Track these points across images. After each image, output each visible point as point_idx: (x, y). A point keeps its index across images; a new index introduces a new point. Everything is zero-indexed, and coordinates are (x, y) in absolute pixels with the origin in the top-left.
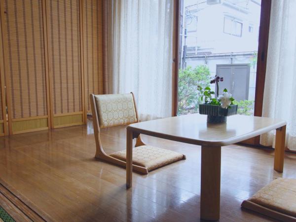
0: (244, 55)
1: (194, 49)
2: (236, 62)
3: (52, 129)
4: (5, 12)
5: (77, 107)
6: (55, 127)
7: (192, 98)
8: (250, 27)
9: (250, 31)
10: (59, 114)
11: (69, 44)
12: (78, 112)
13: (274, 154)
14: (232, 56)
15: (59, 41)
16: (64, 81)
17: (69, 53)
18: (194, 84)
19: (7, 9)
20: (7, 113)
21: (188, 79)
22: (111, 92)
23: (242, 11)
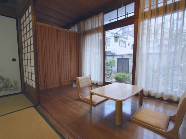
0: (127, 55)
1: (109, 52)
2: (124, 57)
3: (61, 86)
4: (46, 47)
5: (70, 78)
6: (62, 85)
7: (109, 71)
8: (129, 44)
9: (129, 45)
10: (63, 80)
11: (67, 56)
12: (70, 80)
13: (139, 96)
14: (123, 55)
15: (63, 56)
16: (65, 69)
17: (67, 59)
18: (109, 66)
19: (46, 46)
20: (46, 79)
21: (107, 64)
22: (81, 76)
23: (126, 39)
